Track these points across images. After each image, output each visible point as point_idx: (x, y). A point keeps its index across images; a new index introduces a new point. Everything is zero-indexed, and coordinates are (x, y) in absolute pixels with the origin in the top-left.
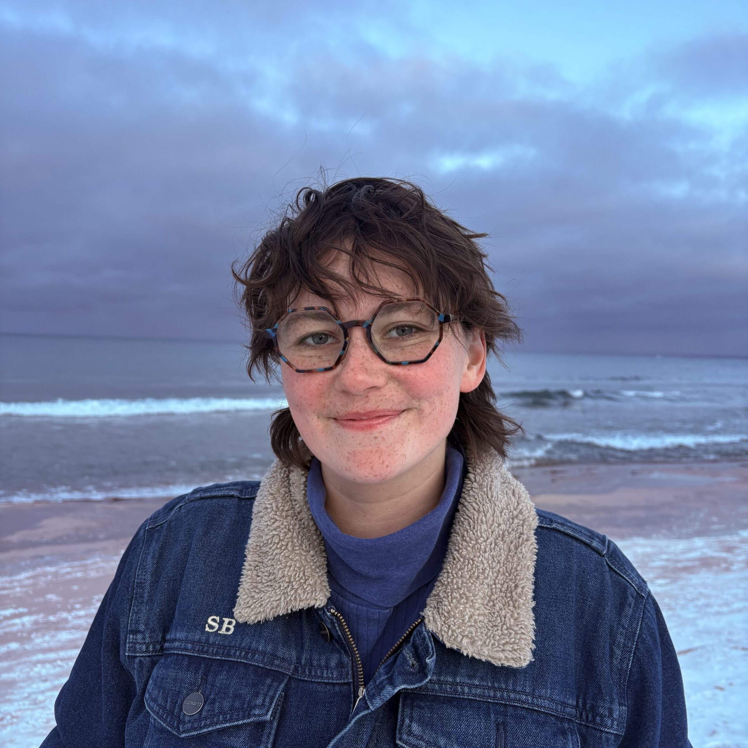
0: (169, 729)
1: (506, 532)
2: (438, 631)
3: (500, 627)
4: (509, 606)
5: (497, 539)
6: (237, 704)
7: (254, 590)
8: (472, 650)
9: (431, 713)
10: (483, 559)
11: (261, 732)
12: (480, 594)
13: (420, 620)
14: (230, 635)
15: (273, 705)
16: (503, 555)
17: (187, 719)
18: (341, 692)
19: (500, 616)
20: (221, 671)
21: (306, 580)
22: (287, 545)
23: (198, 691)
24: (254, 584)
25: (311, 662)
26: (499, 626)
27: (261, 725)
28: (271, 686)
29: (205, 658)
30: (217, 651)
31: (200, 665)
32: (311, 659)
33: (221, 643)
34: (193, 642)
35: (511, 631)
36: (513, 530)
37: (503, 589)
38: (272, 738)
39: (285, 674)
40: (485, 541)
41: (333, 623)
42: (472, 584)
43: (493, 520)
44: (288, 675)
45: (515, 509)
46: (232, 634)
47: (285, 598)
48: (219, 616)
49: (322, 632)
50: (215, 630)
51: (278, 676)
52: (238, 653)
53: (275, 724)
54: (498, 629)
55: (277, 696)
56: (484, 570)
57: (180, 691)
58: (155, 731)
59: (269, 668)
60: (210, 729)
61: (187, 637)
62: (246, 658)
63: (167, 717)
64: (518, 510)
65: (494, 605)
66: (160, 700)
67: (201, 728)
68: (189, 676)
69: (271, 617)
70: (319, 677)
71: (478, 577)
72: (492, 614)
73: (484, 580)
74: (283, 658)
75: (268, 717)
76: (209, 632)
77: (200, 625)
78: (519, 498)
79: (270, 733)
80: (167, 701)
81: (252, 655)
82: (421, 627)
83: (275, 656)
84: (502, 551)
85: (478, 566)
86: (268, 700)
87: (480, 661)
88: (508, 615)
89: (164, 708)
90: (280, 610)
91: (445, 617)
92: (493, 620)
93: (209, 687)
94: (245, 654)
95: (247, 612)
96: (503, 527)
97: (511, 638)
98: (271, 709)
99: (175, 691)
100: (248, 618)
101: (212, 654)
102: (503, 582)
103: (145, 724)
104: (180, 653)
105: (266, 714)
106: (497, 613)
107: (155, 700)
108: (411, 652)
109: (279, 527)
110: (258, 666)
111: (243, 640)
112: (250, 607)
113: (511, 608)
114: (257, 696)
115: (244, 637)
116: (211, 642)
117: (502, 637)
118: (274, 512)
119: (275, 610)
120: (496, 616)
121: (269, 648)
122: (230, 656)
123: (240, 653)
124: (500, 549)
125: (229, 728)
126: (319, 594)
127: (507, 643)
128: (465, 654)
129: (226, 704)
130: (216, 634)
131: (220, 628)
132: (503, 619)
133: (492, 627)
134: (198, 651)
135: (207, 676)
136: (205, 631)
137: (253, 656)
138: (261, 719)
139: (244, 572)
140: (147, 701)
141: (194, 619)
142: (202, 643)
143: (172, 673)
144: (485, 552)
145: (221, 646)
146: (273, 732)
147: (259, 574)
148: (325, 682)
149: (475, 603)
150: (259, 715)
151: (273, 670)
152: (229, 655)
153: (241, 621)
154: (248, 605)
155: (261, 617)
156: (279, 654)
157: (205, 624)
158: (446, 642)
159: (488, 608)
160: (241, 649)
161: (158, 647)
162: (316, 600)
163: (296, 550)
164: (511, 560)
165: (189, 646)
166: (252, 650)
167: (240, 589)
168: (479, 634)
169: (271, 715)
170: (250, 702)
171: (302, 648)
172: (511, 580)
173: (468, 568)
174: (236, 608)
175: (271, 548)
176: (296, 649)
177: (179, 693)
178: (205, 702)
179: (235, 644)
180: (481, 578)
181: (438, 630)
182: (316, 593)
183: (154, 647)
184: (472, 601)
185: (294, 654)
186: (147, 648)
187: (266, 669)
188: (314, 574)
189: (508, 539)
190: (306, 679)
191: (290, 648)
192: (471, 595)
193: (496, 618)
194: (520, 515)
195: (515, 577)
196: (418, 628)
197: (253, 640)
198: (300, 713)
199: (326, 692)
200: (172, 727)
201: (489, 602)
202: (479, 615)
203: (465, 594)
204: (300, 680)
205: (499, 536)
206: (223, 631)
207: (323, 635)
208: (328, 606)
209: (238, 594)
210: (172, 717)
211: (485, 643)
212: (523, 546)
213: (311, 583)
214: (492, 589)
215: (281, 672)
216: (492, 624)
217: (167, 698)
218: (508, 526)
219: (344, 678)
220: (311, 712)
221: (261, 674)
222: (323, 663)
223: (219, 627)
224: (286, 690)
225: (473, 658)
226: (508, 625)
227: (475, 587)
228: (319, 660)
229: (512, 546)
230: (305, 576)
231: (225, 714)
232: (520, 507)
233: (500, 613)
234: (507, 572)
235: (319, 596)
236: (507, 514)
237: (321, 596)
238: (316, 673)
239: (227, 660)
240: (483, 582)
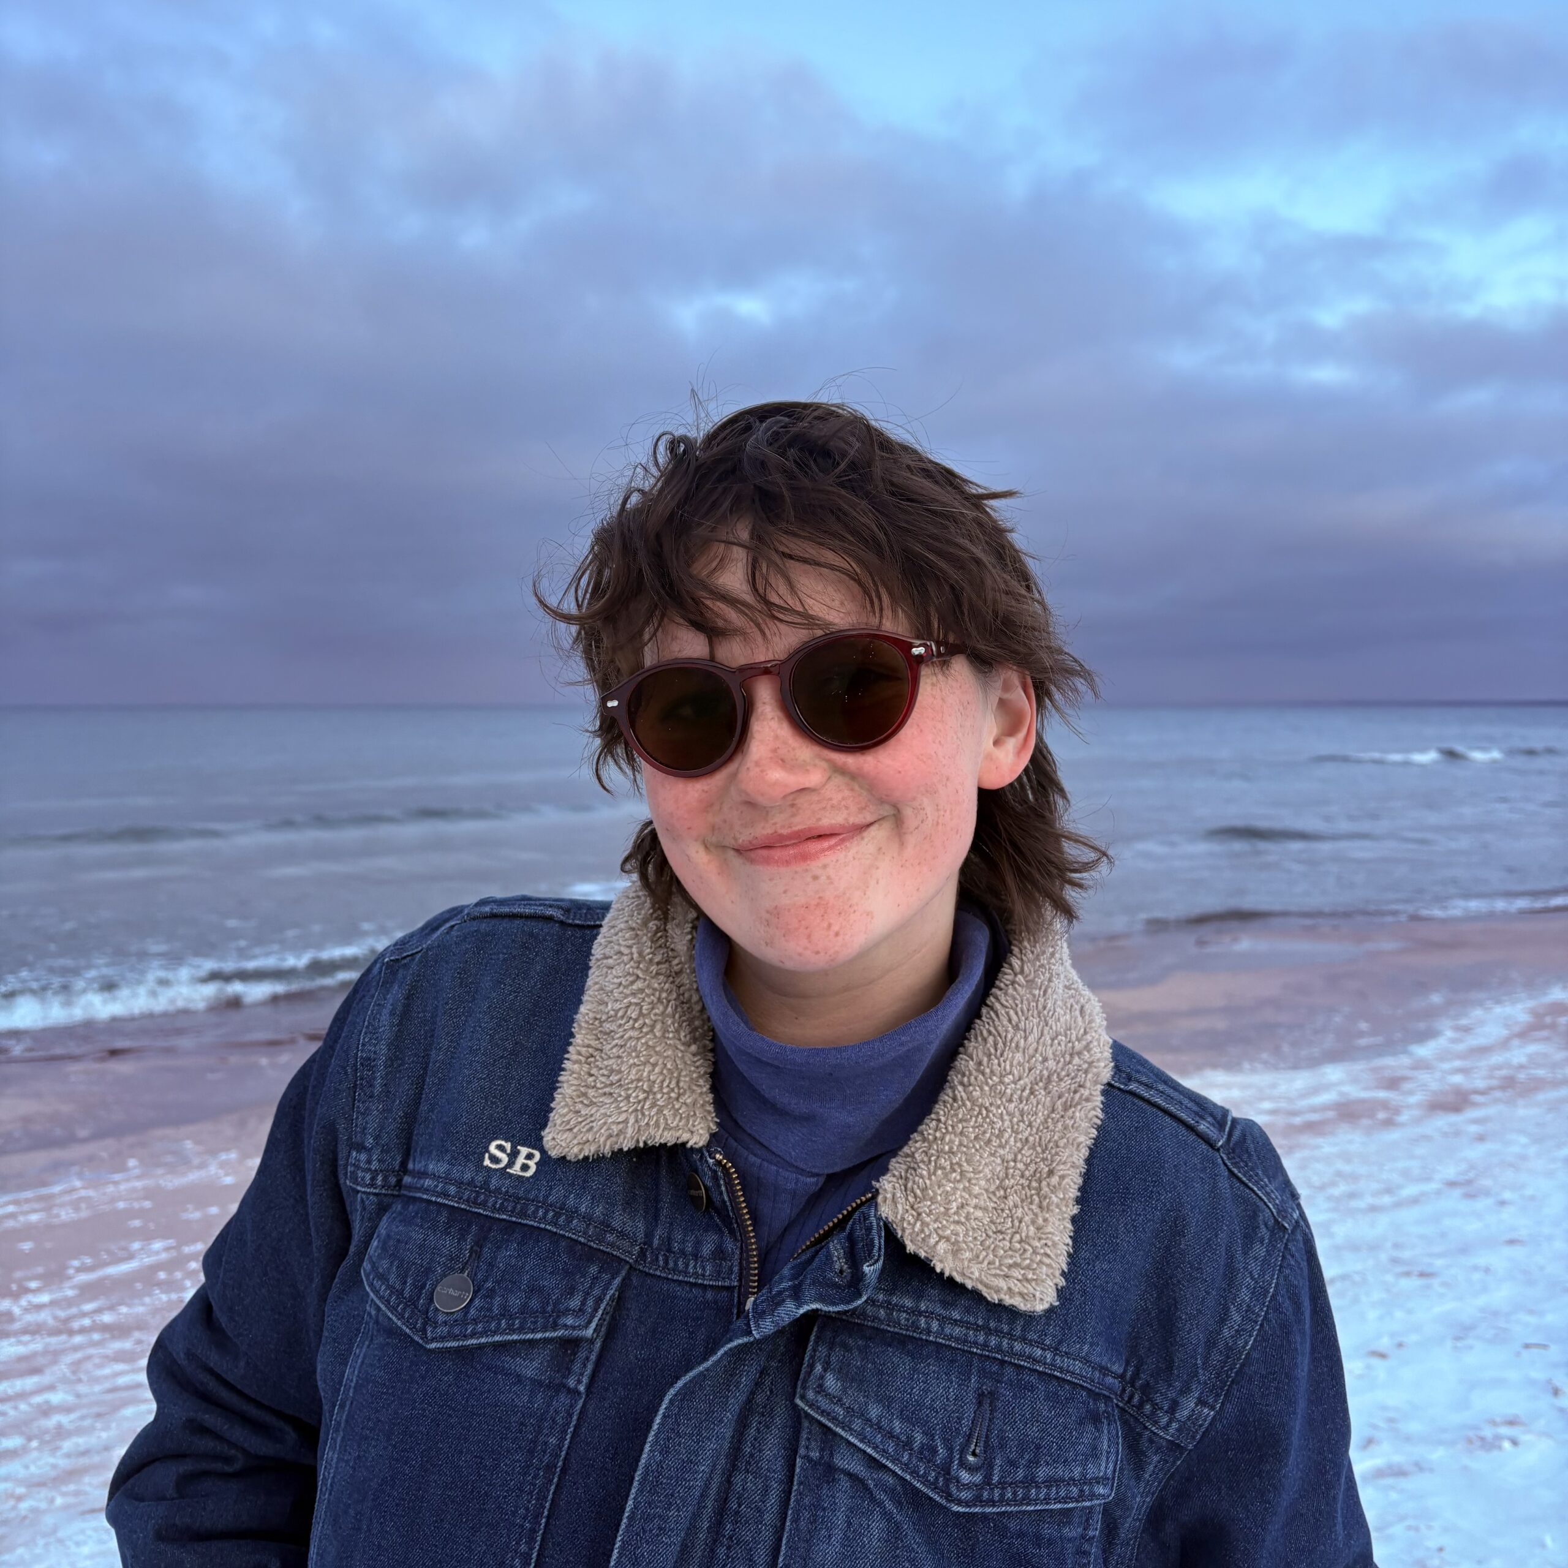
0: (408, 1331)
1: (1055, 1076)
2: (897, 1221)
3: (1009, 1236)
4: (1031, 1203)
5: (1037, 1084)
6: (534, 1303)
7: (581, 1099)
8: (951, 1265)
9: (863, 1360)
10: (1005, 1112)
11: (571, 1354)
12: (987, 1170)
13: (870, 1195)
14: (528, 1179)
15: (600, 1312)
16: (1040, 1114)
17: (441, 1318)
18: (716, 1302)
19: (1012, 1217)
20: (508, 1240)
21: (679, 1095)
22: (653, 1027)
23: (462, 1271)
24: (582, 1089)
25: (669, 1244)
26: (1007, 1234)
27: (571, 1345)
28: (597, 1278)
29: (479, 1214)
30: (502, 1204)
31: (469, 1225)
32: (669, 1239)
33: (511, 1191)
34: (459, 1184)
35: (1027, 1247)
36: (1068, 1075)
37: (1027, 1173)
38: (590, 1367)
39: (623, 1259)
40: (1015, 1083)
41: (715, 1178)
42: (977, 1150)
43: (1036, 1050)
44: (628, 1262)
45: (1079, 1040)
46: (531, 1177)
47: (637, 1121)
48: (511, 1142)
49: (693, 1192)
50: (502, 1165)
51: (610, 1263)
52: (541, 1213)
53: (598, 1345)
54: (1004, 1239)
55: (608, 1297)
56: (1002, 1131)
57: (430, 1268)
58: (378, 1331)
59: (595, 1246)
60: (483, 1340)
61: (448, 1173)
62: (555, 1225)
63: (404, 1309)
64: (1084, 1043)
65: (1006, 1198)
66: (392, 1279)
67: (465, 1336)
68: (448, 1244)
69: (607, 1151)
70: (680, 1272)
71: (989, 1141)
72: (1000, 1211)
73: (998, 1150)
74: (622, 1231)
75: (589, 1332)
76: (490, 1168)
77: (475, 1153)
78: (1090, 1022)
79: (587, 1358)
80: (405, 1283)
81: (566, 1219)
82: (870, 1207)
83: (608, 1226)
84: (1040, 1106)
85: (993, 1123)
86: (590, 1303)
87: (963, 1286)
88: (1027, 1218)
89: (400, 1293)
90: (624, 1139)
91: (916, 1197)
92: (998, 1221)
93: (484, 1267)
94: (554, 1216)
95: (566, 1139)
96: (1051, 1064)
97: (1025, 1259)
98: (596, 1320)
99: (421, 1266)
100: (567, 1150)
101: (494, 1209)
102: (1028, 1161)
103: (358, 1315)
104: (434, 1199)
105: (587, 1326)
106: (1007, 1212)
107: (383, 1277)
108: (842, 1248)
109: (641, 991)
110: (576, 1241)
111: (551, 1189)
112: (571, 1130)
113: (1034, 1207)
114: (572, 1294)
115: (555, 1185)
116: (492, 1187)
117: (1010, 1253)
118: (635, 962)
119: (613, 1139)
120: (1005, 1215)
121: (598, 1211)
122: (525, 1216)
123: (546, 1214)
124: (1038, 1103)
125: (515, 1342)
126: (699, 1123)
127: (1016, 1265)
128: (938, 1270)
129: (515, 1302)
130: (503, 1174)
131: (511, 1164)
132: (1016, 1223)
133: (995, 1233)
134: (468, 1200)
135: (481, 1247)
136: (482, 1165)
137: (569, 1220)
138: (576, 1333)
139: (567, 1065)
140: (367, 1276)
141: (465, 1143)
142: (476, 1187)
143: (417, 1235)
144: (1010, 1101)
145: (510, 1196)
146: (593, 1357)
147: (592, 1072)
148: (689, 1282)
149: (975, 1185)
150: (574, 1328)
151: (602, 1251)
152: (523, 1214)
153: (554, 1153)
154: (568, 1127)
155: (589, 1150)
156: (616, 1224)
157: (484, 1153)
158: (908, 1243)
159: (995, 1199)
160: (548, 1207)
161: (393, 1180)
162: (692, 1132)
163: (668, 1038)
164: (1051, 1127)
165: (452, 1189)
166: (567, 1211)
167: (558, 1097)
168: (970, 1239)
169: (595, 1330)
170: (557, 1303)
171: (656, 1217)
172: (1043, 1160)
173: (976, 1122)
174: (547, 1130)
175: (620, 1026)
176: (645, 1218)
177: (429, 1270)
178: (475, 1293)
179: (537, 1196)
180: (994, 1144)
181: (896, 1217)
182: (695, 1121)
183: (385, 1179)
184: (969, 1181)
185: (641, 1226)
186: (373, 1179)
187: (590, 1247)
188: (695, 1088)
189: (1055, 1089)
190: (658, 1273)
191: (635, 1215)
192: (971, 1170)
193: (1004, 1218)
194: (1086, 1053)
195: (1052, 1156)
196: (864, 1209)
197: (571, 1192)
198: (642, 1330)
199: (690, 1300)
200: (413, 1328)
201: (998, 1188)
202: (976, 1207)
203: (960, 1166)
204: (647, 1274)
205: (1041, 1080)
206: (516, 1170)
207: (692, 1197)
208: (711, 1147)
209: (552, 1105)
210: (413, 1311)
211: (978, 1257)
212: (1079, 1107)
213: (688, 1101)
214: (1007, 1168)
215: (616, 1256)
216: (996, 1228)
217: (406, 1276)
218: (1060, 1065)
219: (723, 1278)
220: (661, 1332)
221: (580, 1255)
222: (689, 1248)
223: (509, 1161)
224: (623, 1288)
225: (951, 1279)
226: (1024, 1235)
227: (981, 1157)
228: (683, 1242)
229: (1059, 1102)
230: (679, 1088)
231: (511, 1317)
232: (1089, 1037)
233: (1014, 1211)
234: (1040, 1145)
235: (699, 1127)
236: (1063, 1044)
237: (702, 1128)
238: (676, 1264)
239: (520, 1223)
240: (996, 1151)
